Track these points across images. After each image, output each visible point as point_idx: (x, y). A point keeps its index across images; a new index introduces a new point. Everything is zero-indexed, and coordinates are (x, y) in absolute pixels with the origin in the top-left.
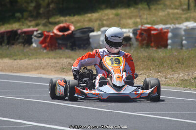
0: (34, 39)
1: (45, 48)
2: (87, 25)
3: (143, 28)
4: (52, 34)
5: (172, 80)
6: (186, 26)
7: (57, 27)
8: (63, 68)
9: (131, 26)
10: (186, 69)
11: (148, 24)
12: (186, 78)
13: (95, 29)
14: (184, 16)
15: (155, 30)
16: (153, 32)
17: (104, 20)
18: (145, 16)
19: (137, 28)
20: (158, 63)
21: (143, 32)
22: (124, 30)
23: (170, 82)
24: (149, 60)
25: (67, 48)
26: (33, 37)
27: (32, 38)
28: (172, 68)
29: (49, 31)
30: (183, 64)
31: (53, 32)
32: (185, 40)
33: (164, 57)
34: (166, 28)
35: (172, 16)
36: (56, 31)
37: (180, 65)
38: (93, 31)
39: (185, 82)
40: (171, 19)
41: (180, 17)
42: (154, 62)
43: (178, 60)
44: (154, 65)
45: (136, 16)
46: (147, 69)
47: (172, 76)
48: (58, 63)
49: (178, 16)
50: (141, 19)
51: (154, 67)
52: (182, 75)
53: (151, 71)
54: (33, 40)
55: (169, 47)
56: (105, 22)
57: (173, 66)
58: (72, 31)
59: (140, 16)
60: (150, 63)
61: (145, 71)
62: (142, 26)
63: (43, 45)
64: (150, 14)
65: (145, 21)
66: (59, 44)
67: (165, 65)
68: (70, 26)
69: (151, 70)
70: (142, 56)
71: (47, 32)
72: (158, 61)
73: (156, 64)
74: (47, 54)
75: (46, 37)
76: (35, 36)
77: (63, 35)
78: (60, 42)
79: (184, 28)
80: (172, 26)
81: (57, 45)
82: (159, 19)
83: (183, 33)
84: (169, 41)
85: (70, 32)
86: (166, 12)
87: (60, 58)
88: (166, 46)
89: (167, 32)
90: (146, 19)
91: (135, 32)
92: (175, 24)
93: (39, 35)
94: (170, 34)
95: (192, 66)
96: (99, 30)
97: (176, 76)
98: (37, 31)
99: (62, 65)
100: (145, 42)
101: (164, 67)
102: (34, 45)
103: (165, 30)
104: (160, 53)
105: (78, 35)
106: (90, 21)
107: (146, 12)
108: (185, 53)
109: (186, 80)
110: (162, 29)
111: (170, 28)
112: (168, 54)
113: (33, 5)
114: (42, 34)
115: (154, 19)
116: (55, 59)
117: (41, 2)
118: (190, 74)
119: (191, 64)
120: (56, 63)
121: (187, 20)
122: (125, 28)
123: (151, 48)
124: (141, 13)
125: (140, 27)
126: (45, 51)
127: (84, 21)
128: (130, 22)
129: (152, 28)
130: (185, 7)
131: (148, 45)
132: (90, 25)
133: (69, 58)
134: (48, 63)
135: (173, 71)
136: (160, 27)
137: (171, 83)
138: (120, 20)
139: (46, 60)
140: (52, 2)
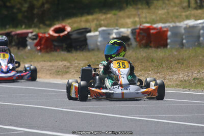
0: (29, 41)
1: (40, 50)
2: (84, 25)
3: (141, 27)
4: (47, 35)
5: (171, 81)
6: (187, 24)
7: (52, 28)
8: (58, 72)
9: (130, 26)
10: (186, 69)
11: (148, 23)
12: (186, 78)
13: (92, 29)
14: (184, 14)
15: (154, 29)
16: (152, 31)
17: (101, 20)
18: (144, 15)
19: (136, 27)
20: (157, 64)
21: (141, 32)
22: (122, 30)
23: (169, 83)
24: (147, 60)
25: (63, 50)
26: (28, 39)
27: (26, 41)
28: (171, 68)
29: (45, 33)
30: (183, 64)
31: (49, 34)
32: (185, 39)
33: (163, 58)
34: (165, 27)
35: (171, 14)
36: (51, 33)
37: (180, 65)
38: (90, 31)
39: (184, 83)
40: (172, 18)
41: (181, 15)
42: (153, 63)
43: (178, 60)
44: (153, 65)
45: (134, 15)
46: (145, 71)
47: (171, 77)
48: (53, 66)
49: (178, 14)
50: (140, 18)
51: (153, 68)
52: (181, 76)
53: (150, 73)
54: (28, 43)
55: (169, 46)
56: (102, 22)
57: (172, 67)
58: (68, 33)
59: (139, 15)
60: (148, 64)
61: (143, 72)
62: (140, 25)
63: (39, 48)
64: (149, 13)
65: (144, 20)
66: (55, 46)
67: (164, 65)
68: (66, 27)
69: (150, 71)
70: (140, 57)
71: (42, 33)
72: (157, 62)
73: (155, 65)
74: (42, 57)
75: (41, 38)
76: (30, 38)
77: (59, 36)
78: (56, 44)
79: (185, 26)
80: (171, 25)
81: (53, 46)
82: (158, 18)
83: (183, 31)
84: (169, 41)
85: (66, 33)
86: (166, 11)
87: (56, 61)
88: (165, 45)
89: (167, 31)
90: (146, 18)
91: (134, 31)
92: (175, 23)
93: (34, 37)
94: (169, 33)
95: (192, 66)
96: (96, 30)
97: (175, 77)
98: (32, 33)
99: (58, 68)
100: (144, 42)
101: (163, 68)
102: (29, 48)
103: (165, 29)
104: (159, 53)
105: (75, 36)
106: (87, 21)
107: (145, 11)
108: (185, 53)
109: (185, 81)
110: (161, 28)
111: (169, 26)
112: (167, 55)
113: (26, 5)
114: (37, 36)
115: (154, 17)
116: (50, 61)
117: (35, 2)
118: (190, 74)
119: (191, 65)
120: (51, 66)
121: (188, 18)
122: (124, 28)
123: (150, 49)
124: (140, 11)
125: (138, 26)
126: (39, 54)
127: (81, 21)
128: (129, 21)
129: (151, 28)
130: (185, 4)
131: (147, 46)
132: (87, 26)
133: (65, 60)
134: (43, 67)
135: (173, 71)
136: (159, 25)
137: (170, 85)
138: (117, 20)
139: (41, 63)
140: (47, 2)
